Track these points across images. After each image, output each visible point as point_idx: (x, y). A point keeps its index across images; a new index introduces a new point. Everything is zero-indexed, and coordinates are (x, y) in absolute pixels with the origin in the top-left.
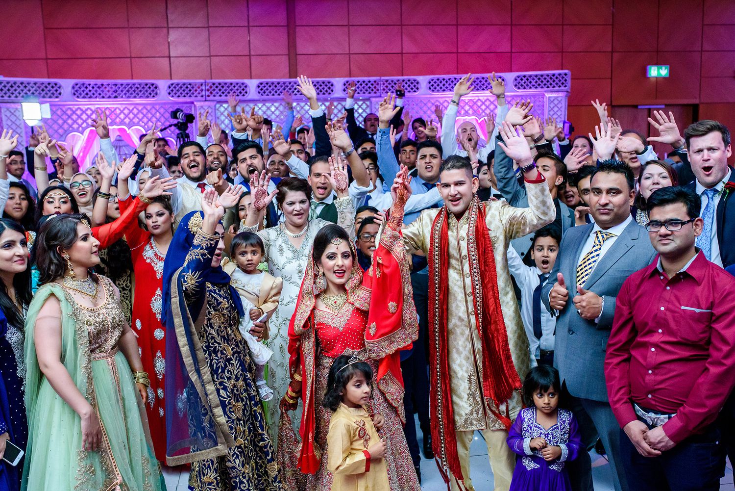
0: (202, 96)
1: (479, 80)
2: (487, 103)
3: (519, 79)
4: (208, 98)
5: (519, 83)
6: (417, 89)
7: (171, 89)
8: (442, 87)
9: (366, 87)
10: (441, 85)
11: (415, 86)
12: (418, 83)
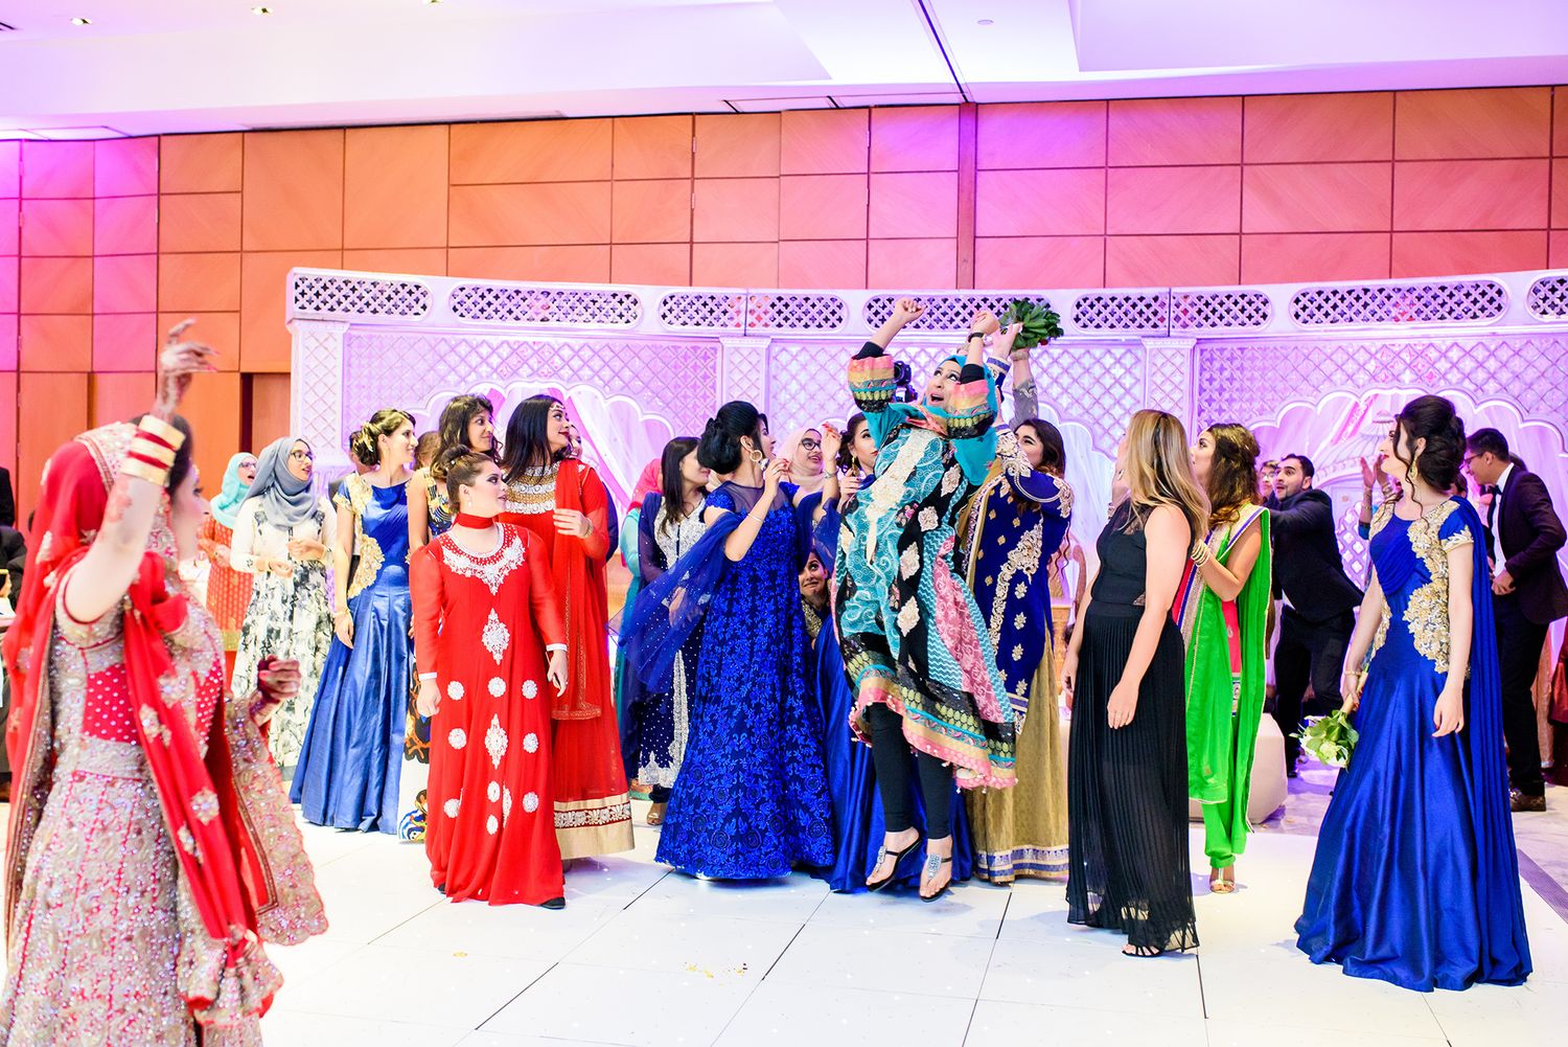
0: (738, 325)
1: (1431, 293)
2: (1454, 354)
3: (1544, 291)
4: (750, 330)
5: (1545, 299)
6: (1264, 316)
7: (668, 306)
8: (1331, 311)
9: (1133, 313)
10: (1327, 307)
11: (1257, 310)
12: (1265, 303)
